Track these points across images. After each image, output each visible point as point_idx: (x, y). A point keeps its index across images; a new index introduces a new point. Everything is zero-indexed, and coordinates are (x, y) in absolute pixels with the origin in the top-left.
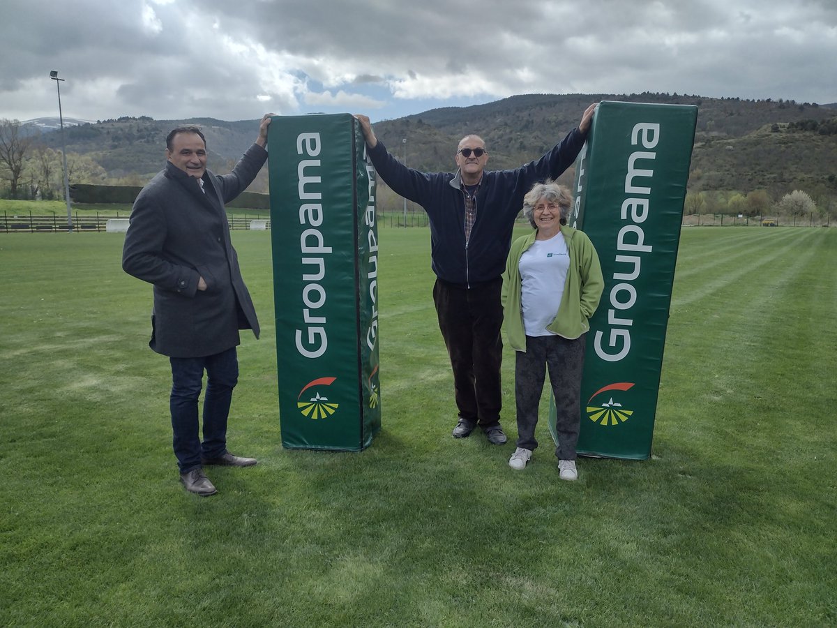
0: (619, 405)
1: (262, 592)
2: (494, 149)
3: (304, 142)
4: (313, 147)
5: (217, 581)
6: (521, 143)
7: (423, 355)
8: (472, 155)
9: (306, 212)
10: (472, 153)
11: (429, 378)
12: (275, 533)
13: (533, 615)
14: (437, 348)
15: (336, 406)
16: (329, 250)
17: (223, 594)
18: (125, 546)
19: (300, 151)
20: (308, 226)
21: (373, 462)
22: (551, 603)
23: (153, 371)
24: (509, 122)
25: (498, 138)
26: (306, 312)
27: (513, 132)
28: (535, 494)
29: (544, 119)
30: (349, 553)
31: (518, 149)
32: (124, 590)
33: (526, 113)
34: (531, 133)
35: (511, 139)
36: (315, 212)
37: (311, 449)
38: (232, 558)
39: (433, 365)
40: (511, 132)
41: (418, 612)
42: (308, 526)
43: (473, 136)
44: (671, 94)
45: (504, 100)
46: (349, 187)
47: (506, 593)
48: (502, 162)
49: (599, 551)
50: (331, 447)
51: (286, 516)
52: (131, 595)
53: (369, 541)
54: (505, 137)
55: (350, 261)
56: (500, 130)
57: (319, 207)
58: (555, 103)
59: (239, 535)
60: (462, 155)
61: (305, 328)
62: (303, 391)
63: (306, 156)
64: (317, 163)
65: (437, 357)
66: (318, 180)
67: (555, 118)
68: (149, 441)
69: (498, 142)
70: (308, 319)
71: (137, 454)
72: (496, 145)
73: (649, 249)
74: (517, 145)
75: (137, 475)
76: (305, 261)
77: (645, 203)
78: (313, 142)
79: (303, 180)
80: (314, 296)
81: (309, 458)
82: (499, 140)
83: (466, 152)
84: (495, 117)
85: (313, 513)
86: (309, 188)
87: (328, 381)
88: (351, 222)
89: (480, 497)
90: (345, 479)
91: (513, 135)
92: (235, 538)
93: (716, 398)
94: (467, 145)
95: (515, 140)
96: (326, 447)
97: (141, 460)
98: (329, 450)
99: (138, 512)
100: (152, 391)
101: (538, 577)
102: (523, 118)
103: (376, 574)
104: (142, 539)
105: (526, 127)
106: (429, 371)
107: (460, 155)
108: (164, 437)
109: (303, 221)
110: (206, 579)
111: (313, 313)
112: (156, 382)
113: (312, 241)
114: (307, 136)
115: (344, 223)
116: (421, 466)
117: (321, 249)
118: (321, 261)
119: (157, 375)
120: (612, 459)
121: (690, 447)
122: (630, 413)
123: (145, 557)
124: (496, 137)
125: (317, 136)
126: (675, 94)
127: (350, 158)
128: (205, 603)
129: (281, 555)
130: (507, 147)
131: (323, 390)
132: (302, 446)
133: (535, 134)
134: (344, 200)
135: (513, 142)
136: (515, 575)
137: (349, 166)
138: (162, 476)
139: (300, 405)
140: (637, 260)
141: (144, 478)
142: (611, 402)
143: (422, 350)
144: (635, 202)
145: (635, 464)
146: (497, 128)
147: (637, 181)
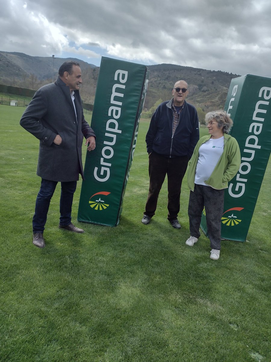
0: (236, 217)
1: (84, 300)
2: (152, 87)
3: (119, 74)
4: (123, 78)
5: (60, 293)
6: (164, 85)
7: (133, 180)
8: (181, 91)
9: (112, 110)
10: (181, 90)
11: (138, 192)
12: (84, 268)
13: (215, 320)
14: (138, 177)
15: (108, 205)
16: (120, 132)
17: (65, 300)
18: (9, 270)
19: (116, 79)
20: (112, 117)
21: (122, 233)
22: (222, 314)
23: (6, 175)
24: (160, 75)
25: (154, 82)
26: (102, 159)
27: (161, 80)
28: (201, 256)
29: (175, 76)
30: (122, 282)
31: (162, 88)
32: (13, 295)
33: (168, 72)
34: (169, 82)
35: (160, 83)
36: (117, 112)
37: (92, 223)
38: (65, 280)
39: (138, 185)
40: (160, 80)
41: (162, 316)
42: (99, 265)
43: (182, 81)
44: (230, 73)
45: (159, 65)
46: (137, 103)
47: (200, 307)
48: (155, 93)
49: (236, 288)
50: (101, 224)
51: (87, 259)
52: (17, 298)
53: (131, 275)
54: (158, 82)
55: (129, 139)
56: (155, 79)
57: (119, 109)
58: (181, 70)
59: (66, 267)
60: (175, 91)
61: (100, 167)
62: (93, 196)
63: (118, 82)
64: (123, 87)
65: (139, 182)
66: (122, 95)
67: (180, 76)
68: (11, 212)
69: (154, 84)
70: (102, 163)
71: (6, 219)
72: (153, 85)
73: (259, 147)
74: (162, 86)
75: (8, 231)
76: (107, 134)
77: (261, 125)
78: (124, 76)
79: (114, 94)
80: (108, 152)
81: (92, 228)
82: (155, 83)
83: (178, 90)
84: (154, 72)
85: (100, 258)
86: (116, 99)
87: (106, 193)
88: (133, 120)
89: (176, 255)
90: (111, 240)
91: (161, 82)
92: (65, 269)
93: (265, 214)
94: (179, 86)
95: (162, 84)
96: (99, 223)
97: (9, 223)
98: (100, 225)
99: (12, 251)
100: (7, 186)
101: (212, 300)
102: (166, 74)
103: (137, 294)
104: (17, 267)
105: (167, 79)
106: (138, 188)
107: (175, 90)
108: (18, 211)
109: (110, 115)
110: (54, 292)
111: (106, 160)
112: (8, 181)
113: (112, 126)
114: (121, 72)
115: (130, 120)
116: (145, 237)
117: (116, 130)
118: (114, 136)
119: (7, 177)
120: (229, 240)
121: (261, 237)
122: (240, 221)
123: (20, 277)
124: (154, 81)
125: (126, 73)
126: (231, 73)
127: (140, 88)
128: (56, 305)
129: (89, 281)
130: (158, 86)
131: (103, 197)
132: (87, 221)
133: (170, 82)
134: (133, 108)
135: (161, 84)
136: (201, 298)
137: (139, 92)
138: (21, 232)
139: (90, 202)
140: (253, 152)
141: (12, 232)
142: (232, 216)
143: (132, 177)
144: (256, 125)
145: (240, 244)
146: (155, 77)
147: (259, 115)
